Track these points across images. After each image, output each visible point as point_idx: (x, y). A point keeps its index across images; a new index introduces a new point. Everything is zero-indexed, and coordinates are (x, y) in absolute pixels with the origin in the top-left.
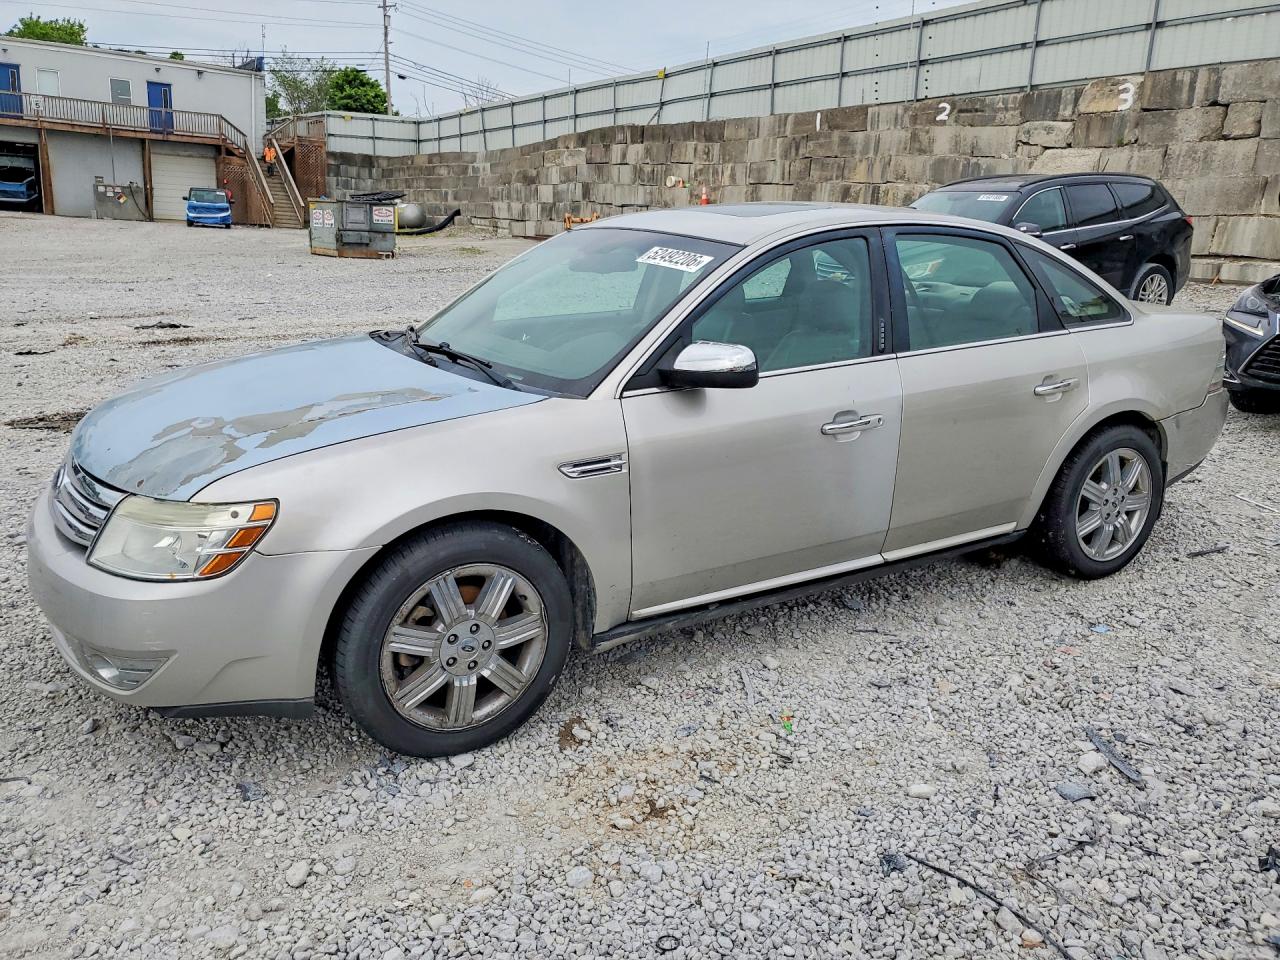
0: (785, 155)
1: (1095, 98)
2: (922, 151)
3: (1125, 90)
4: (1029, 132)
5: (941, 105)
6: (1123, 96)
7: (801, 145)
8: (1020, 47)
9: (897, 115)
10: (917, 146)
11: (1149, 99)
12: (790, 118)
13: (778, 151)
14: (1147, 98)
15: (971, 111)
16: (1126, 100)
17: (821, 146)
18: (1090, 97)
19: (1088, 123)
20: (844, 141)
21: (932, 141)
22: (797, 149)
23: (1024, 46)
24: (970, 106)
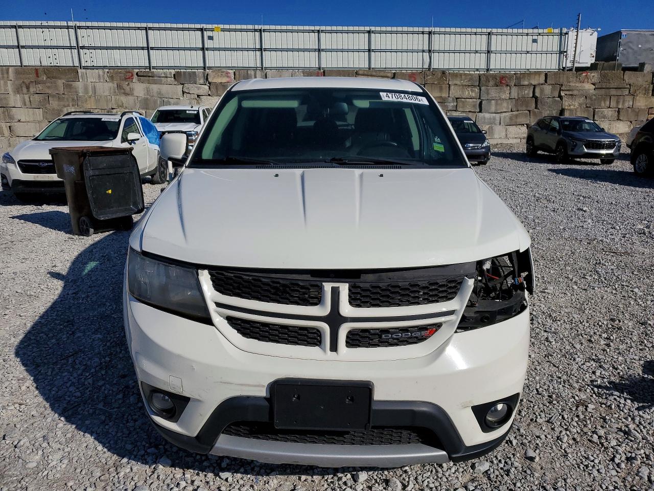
0: (18, 90)
1: (215, 77)
2: (126, 94)
4: (189, 88)
7: (31, 85)
9: (99, 75)
12: (11, 69)
13: (10, 88)
14: (238, 79)
15: (146, 76)
17: (49, 87)
18: (213, 76)
19: (217, 86)
20: (68, 86)
21: (132, 90)
22: (28, 88)
24: (145, 75)
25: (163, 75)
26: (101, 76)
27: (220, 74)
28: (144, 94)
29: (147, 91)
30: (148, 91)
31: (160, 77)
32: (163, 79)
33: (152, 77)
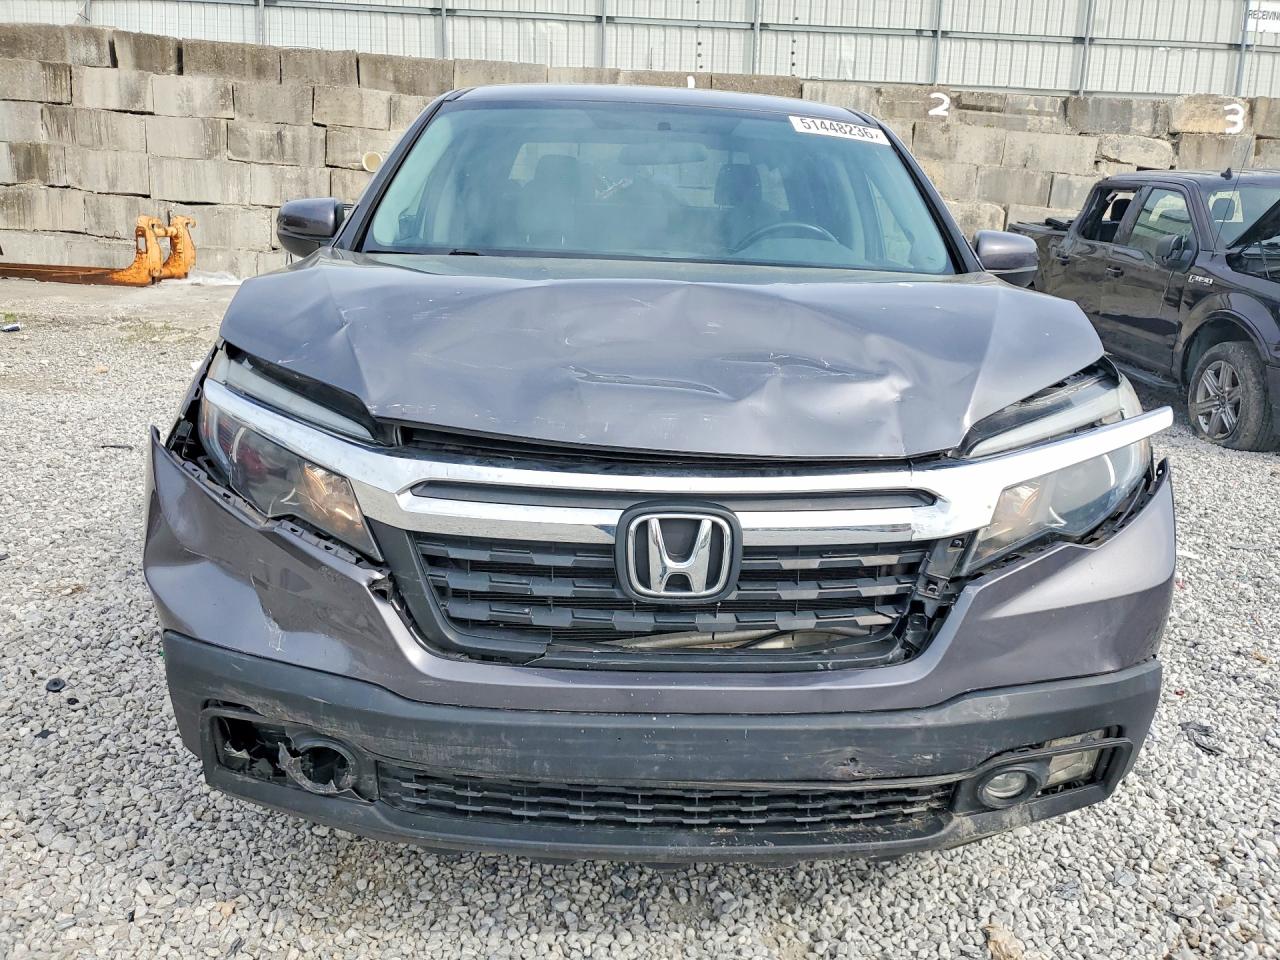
1: (1194, 116)
3: (1233, 112)
4: (1118, 147)
5: (933, 96)
6: (1230, 118)
8: (914, 33)
9: (858, 99)
10: (926, 147)
11: (1264, 125)
14: (1261, 124)
15: (981, 109)
16: (1235, 123)
18: (1186, 114)
19: (1199, 144)
21: (953, 144)
23: (919, 32)
24: (981, 103)
25: (1032, 107)
26: (862, 102)
27: (1209, 107)
28: (987, 158)
29: (997, 148)
30: (998, 151)
31: (1019, 112)
32: (1029, 117)
33: (999, 111)
